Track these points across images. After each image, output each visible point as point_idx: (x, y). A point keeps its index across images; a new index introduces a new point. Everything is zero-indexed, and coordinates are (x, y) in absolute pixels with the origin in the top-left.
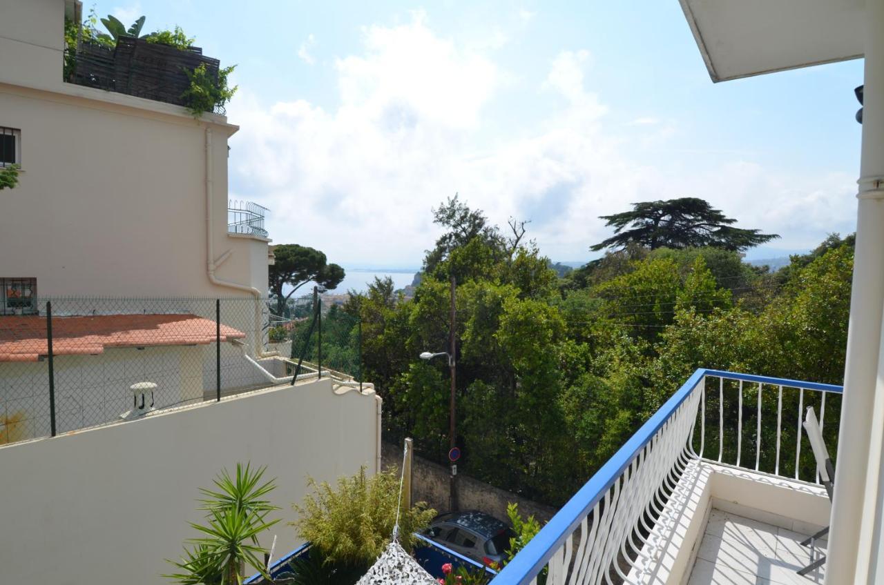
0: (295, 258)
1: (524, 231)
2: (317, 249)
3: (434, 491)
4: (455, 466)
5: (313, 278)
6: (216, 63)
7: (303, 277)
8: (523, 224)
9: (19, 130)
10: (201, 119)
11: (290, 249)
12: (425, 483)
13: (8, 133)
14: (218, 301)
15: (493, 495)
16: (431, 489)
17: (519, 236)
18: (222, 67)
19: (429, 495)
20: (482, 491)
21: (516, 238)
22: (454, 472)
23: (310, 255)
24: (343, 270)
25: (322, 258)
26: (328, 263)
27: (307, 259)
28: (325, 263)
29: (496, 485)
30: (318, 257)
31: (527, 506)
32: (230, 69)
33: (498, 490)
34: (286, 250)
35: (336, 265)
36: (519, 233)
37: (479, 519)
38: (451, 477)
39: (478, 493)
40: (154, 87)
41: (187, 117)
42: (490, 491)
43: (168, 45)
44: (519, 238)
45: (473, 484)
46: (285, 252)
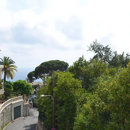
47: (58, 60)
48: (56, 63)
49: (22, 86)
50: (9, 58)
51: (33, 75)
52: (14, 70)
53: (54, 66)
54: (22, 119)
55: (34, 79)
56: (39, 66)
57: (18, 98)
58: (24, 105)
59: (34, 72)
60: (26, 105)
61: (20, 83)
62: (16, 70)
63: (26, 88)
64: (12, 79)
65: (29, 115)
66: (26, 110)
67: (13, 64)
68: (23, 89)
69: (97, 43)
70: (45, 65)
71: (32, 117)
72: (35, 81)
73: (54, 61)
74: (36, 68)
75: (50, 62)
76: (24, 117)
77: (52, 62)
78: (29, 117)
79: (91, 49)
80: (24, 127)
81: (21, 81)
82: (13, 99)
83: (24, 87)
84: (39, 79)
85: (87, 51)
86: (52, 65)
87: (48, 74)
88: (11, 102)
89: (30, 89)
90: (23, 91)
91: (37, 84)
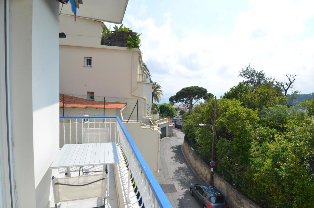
0: (196, 91)
1: (295, 79)
2: (204, 88)
3: (207, 176)
4: (213, 168)
5: (202, 98)
6: (136, 33)
7: (199, 97)
8: (294, 76)
9: (92, 58)
10: (130, 50)
11: (195, 88)
12: (205, 172)
13: (90, 58)
14: (104, 98)
15: (224, 183)
16: (207, 175)
17: (292, 81)
18: (138, 34)
19: (206, 177)
20: (221, 180)
21: (290, 83)
22: (212, 171)
23: (201, 90)
24: (213, 95)
25: (206, 91)
26: (208, 93)
27: (200, 91)
28: (206, 93)
29: (225, 180)
30: (204, 90)
31: (234, 191)
32: (140, 35)
33: (225, 182)
34: (193, 88)
35: (211, 94)
36: (292, 80)
37: (212, 189)
38: (211, 172)
39: (219, 181)
40: (121, 43)
41: (127, 50)
42: (223, 181)
43: (123, 31)
44: (291, 83)
45: (218, 177)
46: (193, 89)
47: (198, 87)
48: (196, 89)
49: (167, 108)
50: (156, 83)
51: (174, 99)
52: (160, 94)
53: (194, 91)
54: (167, 138)
55: (174, 103)
56: (180, 91)
57: (164, 120)
58: (169, 127)
59: (175, 96)
60: (171, 126)
61: (165, 106)
62: (162, 94)
63: (171, 111)
64: (158, 102)
65: (173, 136)
66: (171, 131)
67: (160, 88)
68: (168, 111)
69: (250, 68)
70: (186, 91)
71: (176, 138)
72: (175, 104)
73: (193, 87)
74: (177, 93)
75: (190, 88)
76: (169, 137)
77: (192, 88)
78: (173, 137)
79: (243, 74)
80: (171, 148)
81: (166, 104)
82: (160, 121)
83: (169, 110)
84: (178, 102)
85: (238, 76)
86: (192, 91)
87: (187, 99)
88: (159, 123)
89: (174, 112)
90: (168, 113)
91: (177, 107)
